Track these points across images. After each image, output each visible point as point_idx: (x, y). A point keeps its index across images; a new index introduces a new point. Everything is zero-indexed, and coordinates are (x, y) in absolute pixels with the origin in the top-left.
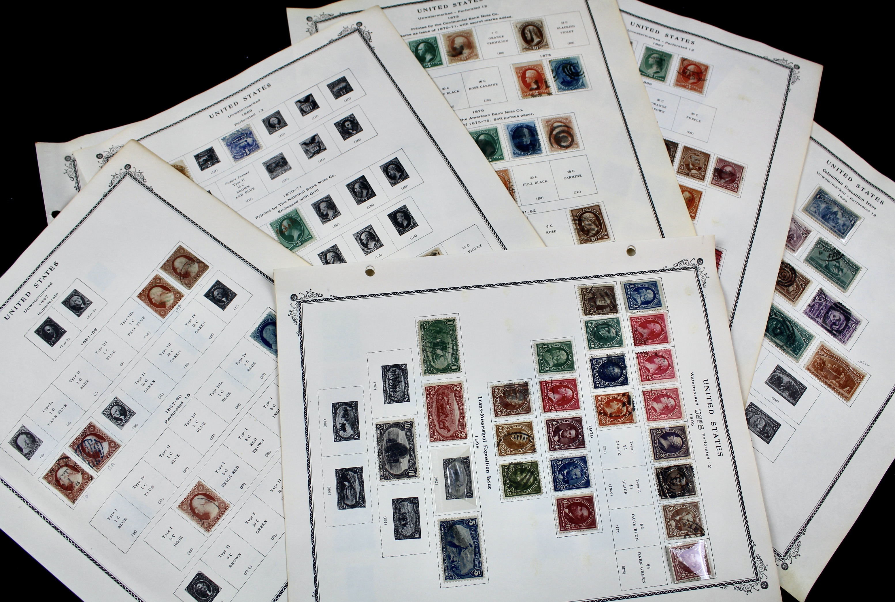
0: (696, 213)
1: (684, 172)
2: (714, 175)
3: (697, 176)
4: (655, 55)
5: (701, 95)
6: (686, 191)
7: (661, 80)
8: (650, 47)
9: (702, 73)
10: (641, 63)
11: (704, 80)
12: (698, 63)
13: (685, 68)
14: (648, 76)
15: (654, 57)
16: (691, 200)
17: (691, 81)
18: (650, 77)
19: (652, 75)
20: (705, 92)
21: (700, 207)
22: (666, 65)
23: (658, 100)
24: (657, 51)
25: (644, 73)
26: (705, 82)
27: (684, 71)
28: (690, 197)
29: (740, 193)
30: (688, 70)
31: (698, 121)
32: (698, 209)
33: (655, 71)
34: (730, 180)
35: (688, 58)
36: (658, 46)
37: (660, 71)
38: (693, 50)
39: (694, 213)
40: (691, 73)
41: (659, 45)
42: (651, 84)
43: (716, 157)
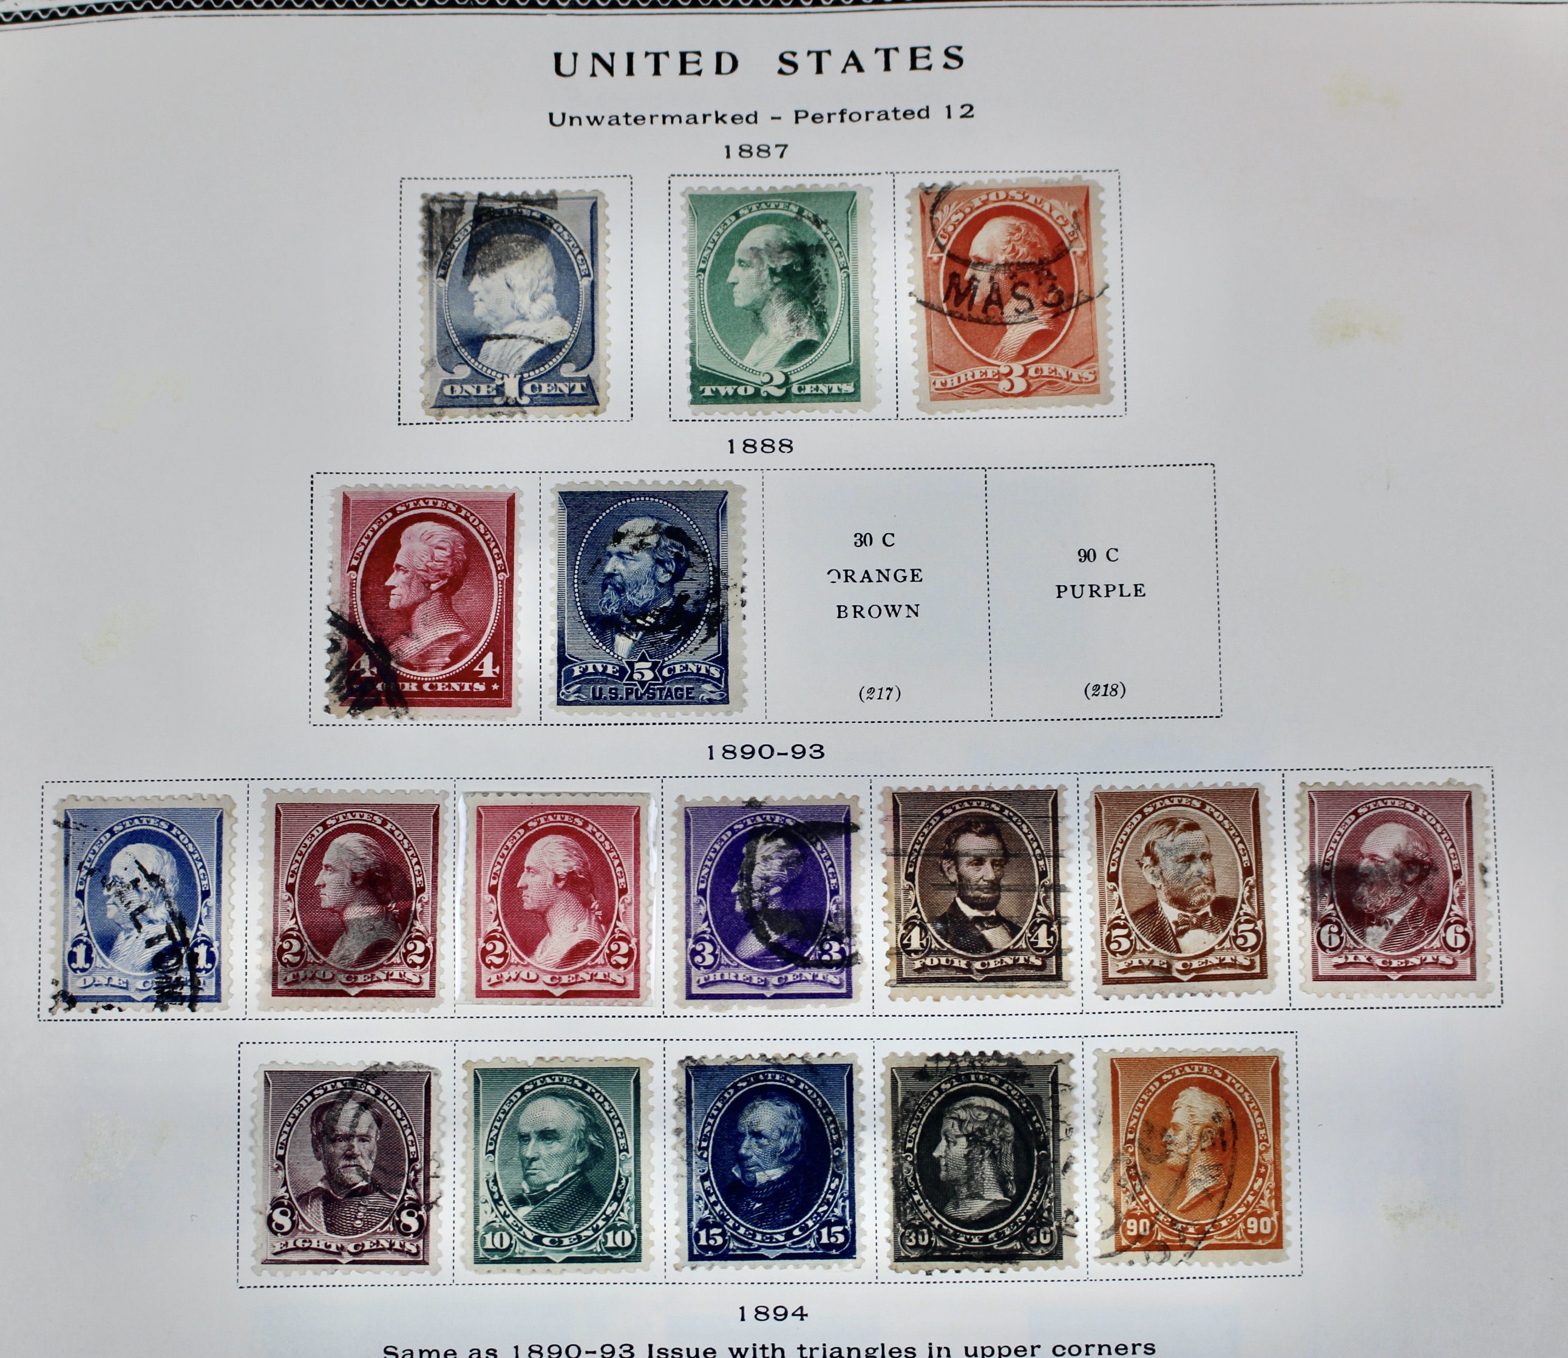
0: (1279, 1207)
1: (1141, 967)
2: (1314, 917)
3: (1222, 964)
4: (758, 237)
5: (1099, 409)
6: (1186, 1084)
7: (841, 397)
8: (710, 185)
9: (1061, 253)
10: (692, 318)
11: (1090, 299)
12: (1025, 192)
13: (959, 258)
14: (756, 397)
15: (756, 252)
16: (1229, 1137)
17: (1016, 335)
18: (769, 398)
19: (779, 379)
20: (1116, 376)
21: (1288, 1162)
22: (840, 276)
23: (863, 540)
24: (760, 198)
25: (728, 382)
26: (1098, 302)
27: (953, 278)
28: (1217, 1117)
29: (1493, 978)
30: (980, 263)
31: (1129, 589)
32: (1286, 1177)
33: (788, 347)
34: (1412, 916)
35: (957, 180)
36: (755, 164)
37: (816, 338)
38: (969, 111)
39: (1267, 1213)
40: (1001, 276)
41: (764, 151)
42: (787, 445)
43: (1293, 789)
